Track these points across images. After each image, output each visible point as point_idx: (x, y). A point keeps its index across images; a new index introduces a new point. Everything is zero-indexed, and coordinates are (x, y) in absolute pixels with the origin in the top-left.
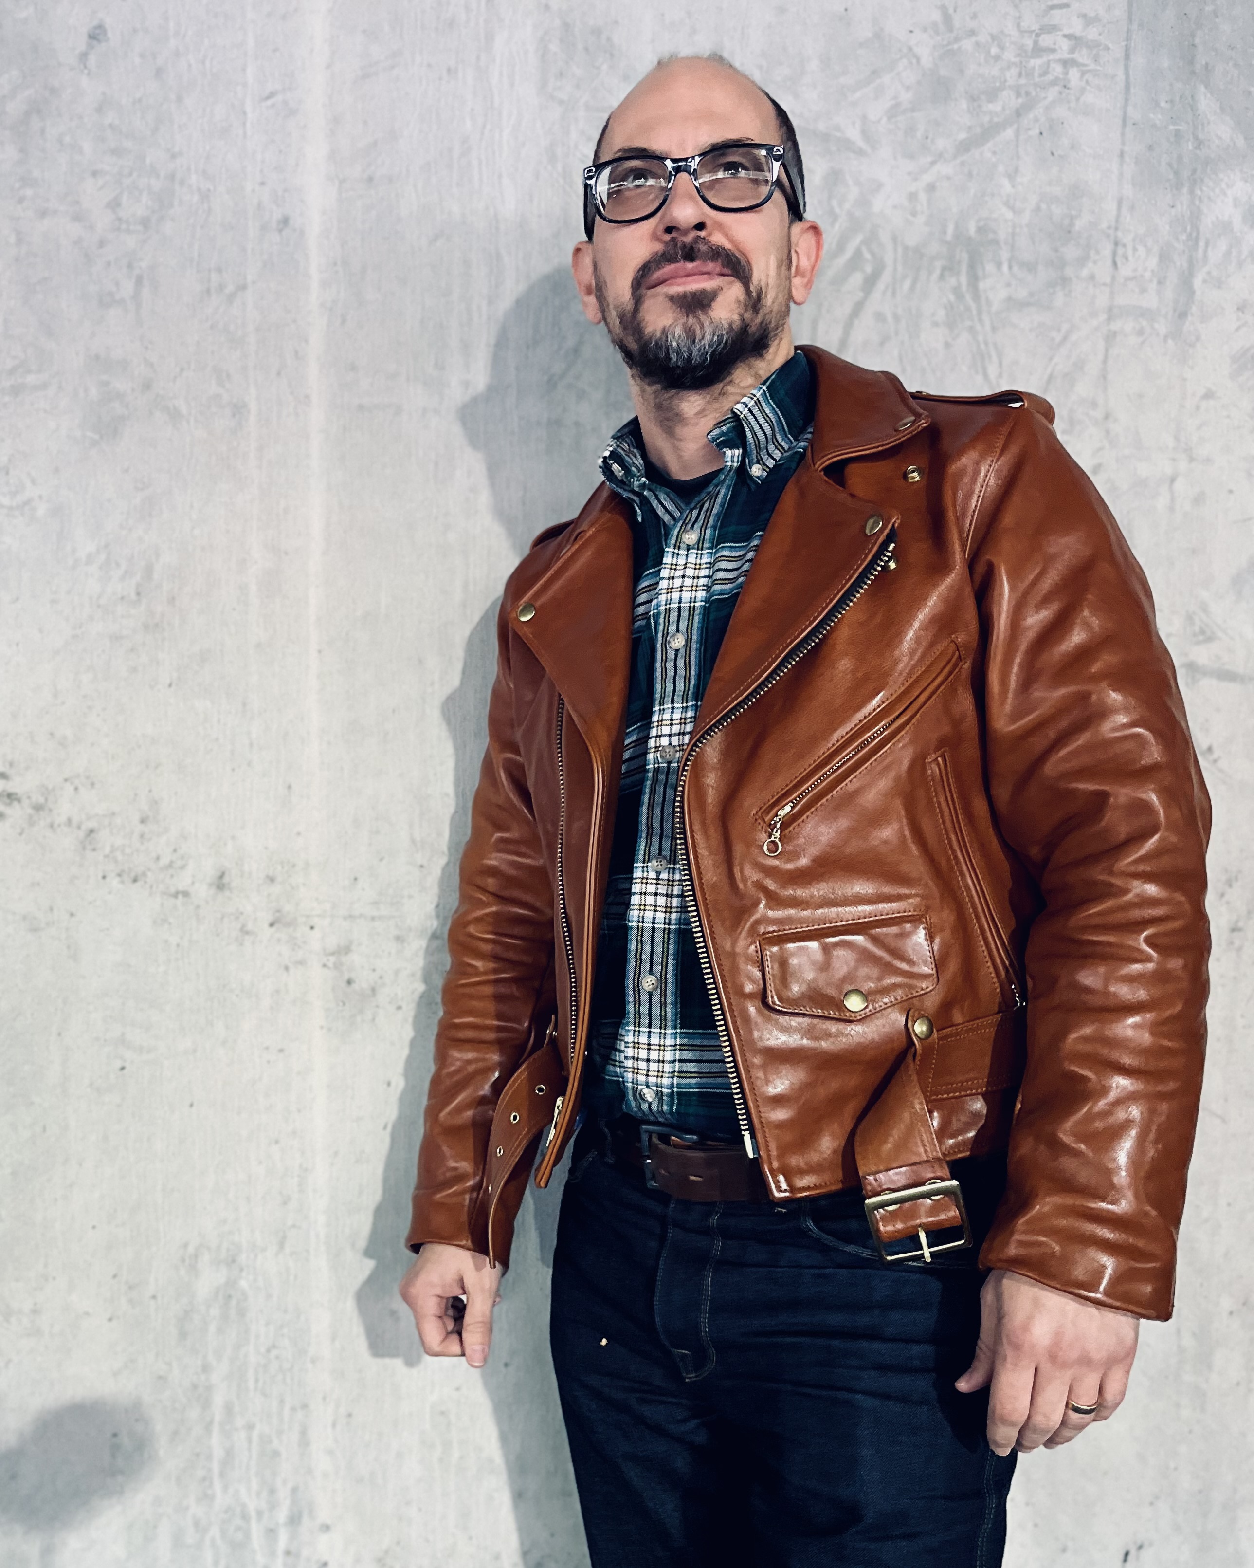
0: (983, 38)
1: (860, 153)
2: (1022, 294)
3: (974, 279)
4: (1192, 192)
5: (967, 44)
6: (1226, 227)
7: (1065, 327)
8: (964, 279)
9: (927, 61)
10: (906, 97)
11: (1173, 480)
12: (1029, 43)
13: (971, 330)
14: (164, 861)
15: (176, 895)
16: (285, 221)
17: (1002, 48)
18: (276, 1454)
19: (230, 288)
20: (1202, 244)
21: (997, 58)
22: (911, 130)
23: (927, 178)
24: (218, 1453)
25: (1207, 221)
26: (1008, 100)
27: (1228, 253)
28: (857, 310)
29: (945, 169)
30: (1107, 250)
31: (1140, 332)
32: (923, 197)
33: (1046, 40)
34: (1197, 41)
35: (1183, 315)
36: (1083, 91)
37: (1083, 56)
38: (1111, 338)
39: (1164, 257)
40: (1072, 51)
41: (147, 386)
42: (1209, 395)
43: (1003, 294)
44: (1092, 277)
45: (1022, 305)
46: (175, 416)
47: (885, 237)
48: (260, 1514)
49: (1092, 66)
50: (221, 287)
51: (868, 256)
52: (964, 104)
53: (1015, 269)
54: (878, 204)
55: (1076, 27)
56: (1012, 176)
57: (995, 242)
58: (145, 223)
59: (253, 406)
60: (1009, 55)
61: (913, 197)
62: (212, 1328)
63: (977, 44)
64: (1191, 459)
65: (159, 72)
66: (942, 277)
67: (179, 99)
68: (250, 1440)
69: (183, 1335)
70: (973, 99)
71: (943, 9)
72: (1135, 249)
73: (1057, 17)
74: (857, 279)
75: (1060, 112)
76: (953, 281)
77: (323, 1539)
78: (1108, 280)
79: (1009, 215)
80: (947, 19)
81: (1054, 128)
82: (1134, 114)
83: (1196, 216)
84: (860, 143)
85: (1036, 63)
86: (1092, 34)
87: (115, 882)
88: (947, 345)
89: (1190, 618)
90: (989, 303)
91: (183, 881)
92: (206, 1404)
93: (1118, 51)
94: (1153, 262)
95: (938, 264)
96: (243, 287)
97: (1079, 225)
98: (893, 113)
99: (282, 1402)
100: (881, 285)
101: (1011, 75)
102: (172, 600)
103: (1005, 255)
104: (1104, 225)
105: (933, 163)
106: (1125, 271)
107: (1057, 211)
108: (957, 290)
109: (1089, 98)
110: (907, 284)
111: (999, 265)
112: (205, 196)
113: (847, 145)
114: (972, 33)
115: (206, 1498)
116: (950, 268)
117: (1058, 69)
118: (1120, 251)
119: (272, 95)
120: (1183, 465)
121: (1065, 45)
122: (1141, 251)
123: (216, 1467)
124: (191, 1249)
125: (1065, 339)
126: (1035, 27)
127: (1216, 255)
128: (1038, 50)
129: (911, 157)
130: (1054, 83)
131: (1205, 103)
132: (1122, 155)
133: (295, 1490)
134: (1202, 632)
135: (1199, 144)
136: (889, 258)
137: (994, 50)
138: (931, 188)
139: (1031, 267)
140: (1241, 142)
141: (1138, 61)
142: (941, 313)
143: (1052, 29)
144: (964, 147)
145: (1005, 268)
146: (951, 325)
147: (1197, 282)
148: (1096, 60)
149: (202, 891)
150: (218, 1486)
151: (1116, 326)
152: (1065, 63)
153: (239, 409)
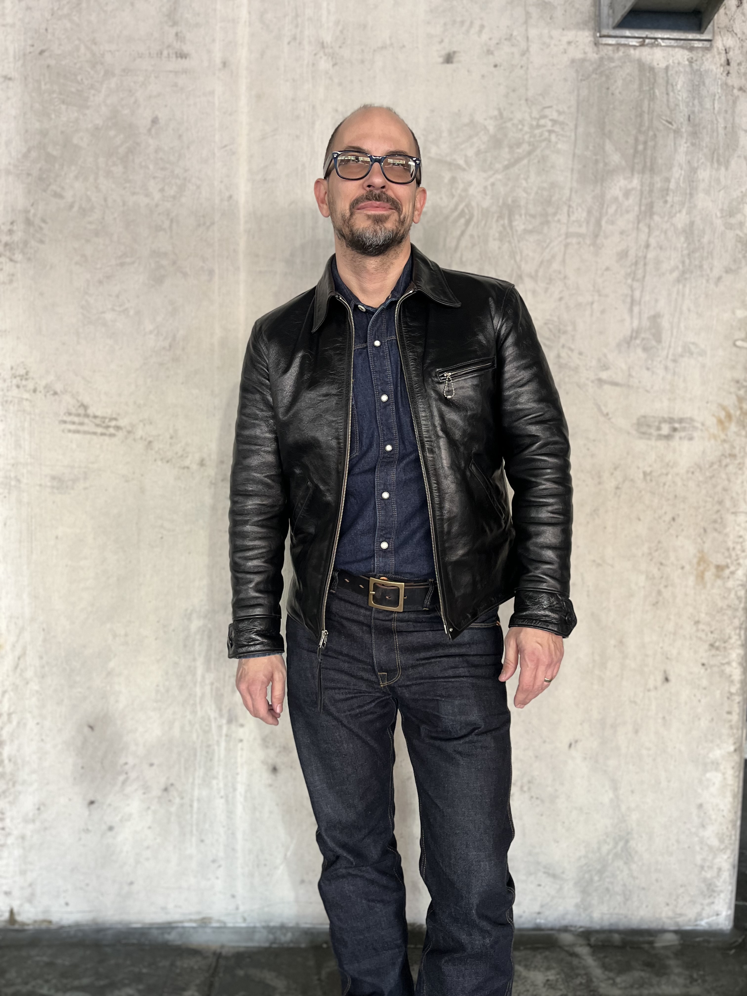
0: (515, 121)
2: (530, 227)
3: (510, 221)
4: (602, 185)
5: (509, 125)
6: (616, 199)
7: (548, 241)
8: (506, 221)
9: (492, 132)
10: (483, 147)
11: (592, 303)
12: (534, 123)
13: (510, 242)
14: (180, 454)
15: (184, 468)
16: (230, 197)
17: (523, 125)
18: (222, 695)
19: (208, 224)
20: (605, 206)
21: (521, 130)
22: (485, 161)
23: (492, 180)
24: (199, 694)
25: (608, 197)
26: (526, 147)
27: (616, 211)
28: (463, 233)
29: (499, 176)
30: (565, 209)
31: (579, 243)
32: (489, 188)
33: (542, 122)
34: (606, 120)
35: (596, 236)
36: (556, 143)
37: (557, 128)
38: (567, 246)
39: (589, 212)
40: (553, 126)
41: (174, 263)
42: (607, 269)
43: (522, 227)
44: (559, 221)
45: (531, 232)
46: (185, 275)
47: (474, 204)
48: (215, 719)
49: (561, 132)
50: (204, 224)
51: (466, 211)
52: (507, 150)
53: (528, 217)
54: (471, 191)
55: (555, 116)
56: (526, 179)
57: (519, 206)
58: (174, 197)
59: (217, 271)
60: (526, 129)
61: (485, 188)
62: (197, 643)
63: (513, 124)
64: (600, 295)
65: (180, 137)
66: (497, 221)
67: (188, 148)
68: (212, 689)
69: (185, 646)
70: (511, 147)
71: (499, 109)
72: (577, 209)
73: (547, 112)
74: (462, 221)
75: (547, 152)
76: (501, 222)
77: (241, 730)
78: (565, 221)
79: (525, 195)
80: (501, 114)
81: (544, 159)
82: (578, 152)
83: (603, 195)
85: (537, 132)
86: (561, 118)
87: (159, 463)
88: (499, 248)
89: (599, 360)
90: (517, 231)
91: (187, 462)
92: (194, 675)
93: (572, 125)
94: (584, 214)
95: (496, 216)
96: (213, 223)
97: (554, 199)
98: (478, 153)
99: (225, 674)
100: (472, 224)
101: (527, 137)
102: (183, 349)
103: (523, 212)
104: (564, 199)
105: (494, 174)
106: (573, 218)
107: (545, 193)
108: (503, 226)
109: (559, 146)
110: (483, 223)
111: (521, 215)
112: (198, 187)
113: (459, 167)
114: (511, 119)
115: (194, 712)
116: (501, 217)
117: (546, 134)
118: (571, 210)
119: (225, 146)
120: (596, 298)
121: (550, 124)
122: (580, 210)
123: (198, 700)
124: (189, 611)
125: (548, 246)
126: (537, 116)
127: (611, 210)
128: (538, 126)
129: (485, 171)
130: (545, 140)
131: (609, 147)
132: (572, 170)
133: (229, 710)
134: (604, 366)
135: (606, 164)
136: (475, 213)
137: (520, 127)
138: (493, 184)
139: (533, 216)
140: (623, 163)
141: (581, 130)
142: (497, 235)
143: (545, 117)
144: (507, 167)
145: (523, 217)
146: (501, 240)
147: (603, 223)
148: (563, 129)
149: (194, 467)
150: (198, 708)
151: (569, 240)
152: (550, 132)
153: (211, 272)
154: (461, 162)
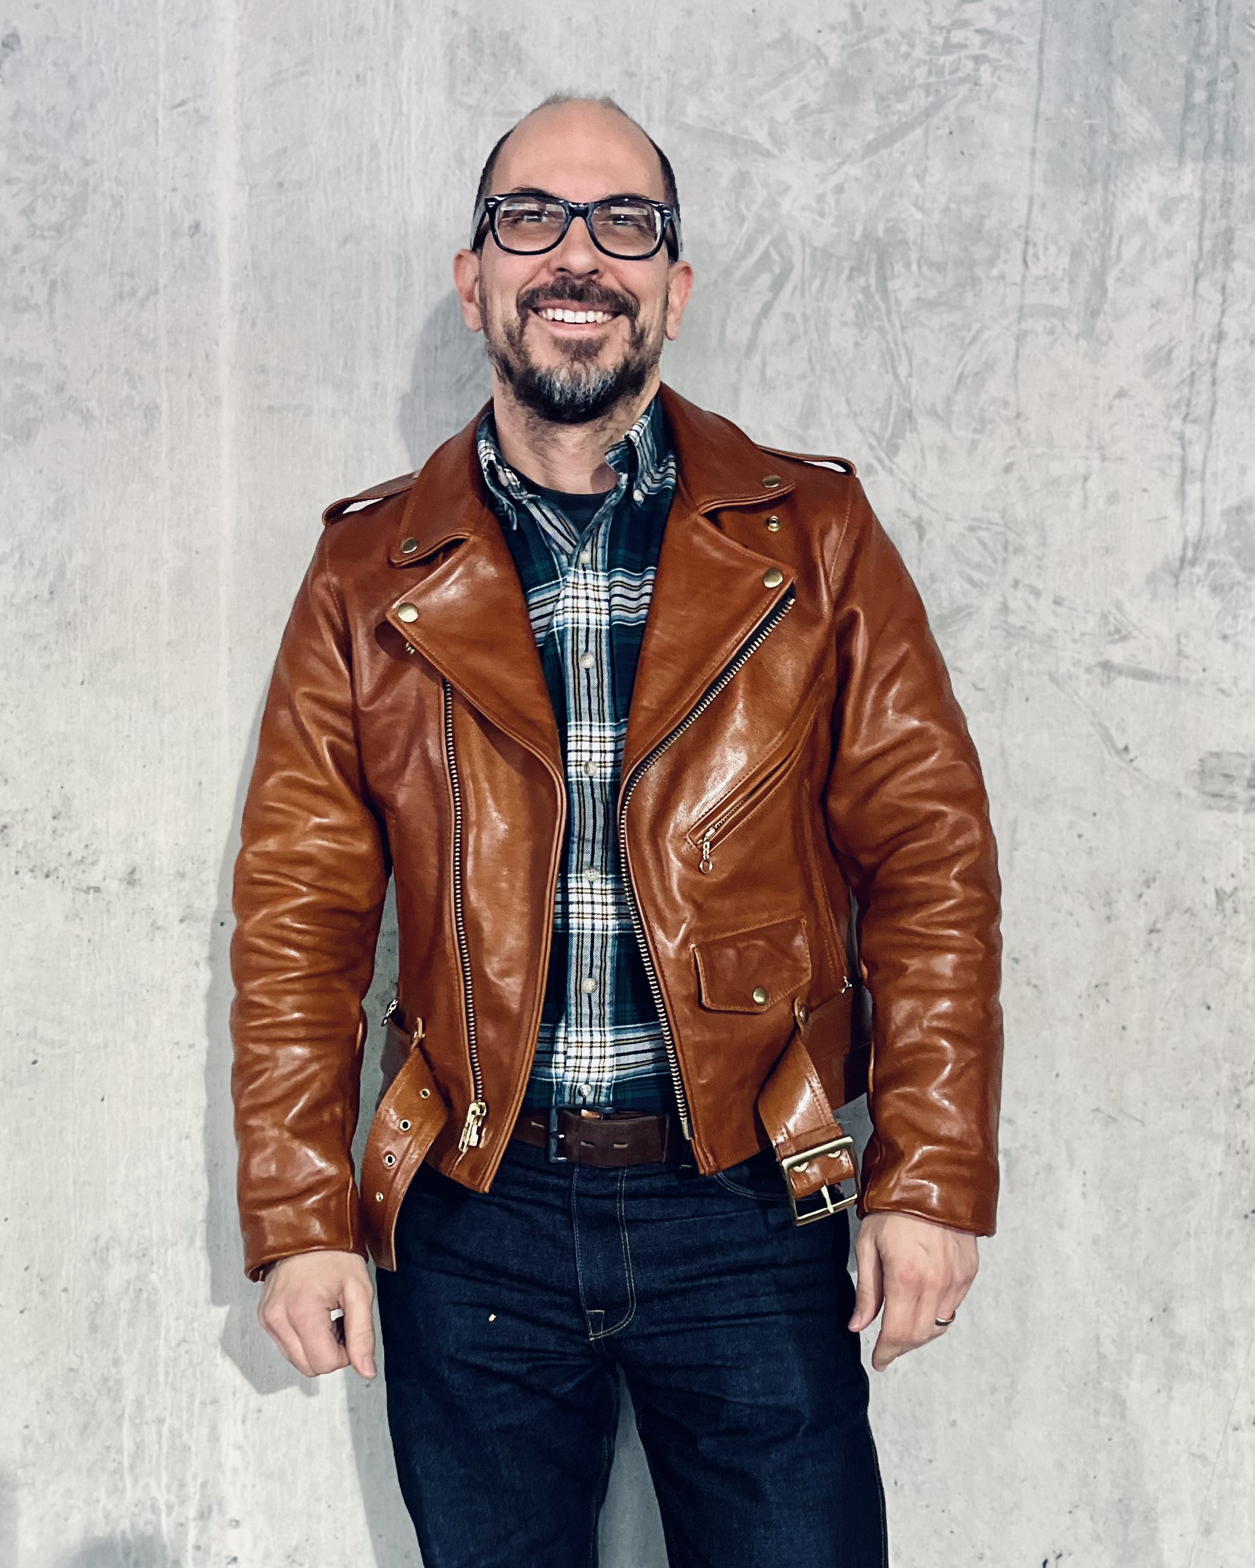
0: (893, 36)
1: (768, 154)
2: (932, 293)
3: (883, 280)
4: (1105, 188)
5: (877, 43)
6: (1141, 223)
7: (976, 326)
8: (872, 280)
9: (834, 59)
10: (813, 99)
11: (1086, 479)
12: (940, 40)
13: (881, 330)
14: (77, 856)
15: (87, 890)
16: (197, 227)
17: (912, 45)
18: (187, 1448)
19: (141, 293)
20: (1115, 241)
21: (907, 56)
22: (819, 132)
23: (835, 180)
24: (128, 1446)
25: (1122, 217)
26: (918, 99)
27: (1142, 250)
28: (766, 309)
29: (853, 170)
30: (1018, 247)
31: (1051, 332)
32: (830, 198)
33: (957, 36)
34: (1115, 31)
35: (1095, 314)
36: (994, 87)
37: (993, 52)
38: (1020, 338)
39: (1076, 255)
40: (984, 46)
41: (61, 389)
42: (1121, 394)
43: (913, 293)
44: (1002, 277)
45: (932, 305)
46: (87, 417)
47: (793, 238)
48: (170, 1508)
49: (1005, 61)
50: (133, 293)
51: (775, 256)
52: (872, 105)
53: (925, 269)
54: (786, 205)
55: (989, 20)
56: (920, 178)
57: (904, 242)
58: (59, 229)
59: (165, 407)
60: (919, 53)
61: (821, 198)
62: (123, 1321)
63: (887, 42)
64: (1104, 458)
65: (72, 80)
66: (850, 278)
67: (92, 106)
68: (160, 1434)
69: (94, 1328)
70: (882, 99)
71: (853, 6)
72: (1046, 249)
73: (970, 11)
74: (764, 280)
75: (972, 110)
76: (862, 281)
77: (233, 1534)
78: (1018, 279)
79: (919, 216)
80: (856, 16)
81: (964, 125)
82: (1047, 109)
83: (1108, 215)
84: (768, 145)
85: (947, 60)
86: (1004, 27)
87: (27, 878)
88: (857, 344)
89: (1104, 616)
90: (898, 303)
91: (94, 877)
92: (117, 1398)
93: (1030, 44)
94: (1065, 261)
95: (847, 265)
96: (156, 292)
97: (990, 224)
98: (802, 112)
99: (192, 1396)
100: (789, 286)
101: (920, 74)
102: (84, 599)
103: (914, 255)
104: (1014, 225)
105: (841, 164)
106: (1035, 271)
107: (968, 212)
108: (865, 290)
109: (1001, 95)
110: (817, 283)
111: (908, 266)
112: (117, 203)
113: (756, 148)
114: (882, 31)
115: (117, 1491)
116: (857, 270)
117: (970, 65)
118: (1031, 249)
119: (183, 103)
120: (1096, 464)
121: (977, 40)
122: (1053, 249)
123: (126, 1461)
124: (102, 1243)
125: (975, 339)
126: (946, 22)
127: (1129, 252)
128: (948, 47)
129: (819, 158)
130: (963, 81)
131: (1121, 95)
132: (1033, 152)
133: (204, 1485)
134: (1118, 631)
135: (1114, 138)
136: (797, 262)
137: (904, 49)
138: (839, 190)
139: (940, 268)
140: (1158, 135)
141: (1052, 54)
142: (850, 314)
143: (964, 24)
144: (871, 148)
145: (914, 267)
146: (860, 327)
147: (1110, 282)
148: (1009, 54)
149: (113, 886)
150: (128, 1480)
151: (1027, 325)
152: (977, 59)
153: (151, 412)
154: (761, 137)
